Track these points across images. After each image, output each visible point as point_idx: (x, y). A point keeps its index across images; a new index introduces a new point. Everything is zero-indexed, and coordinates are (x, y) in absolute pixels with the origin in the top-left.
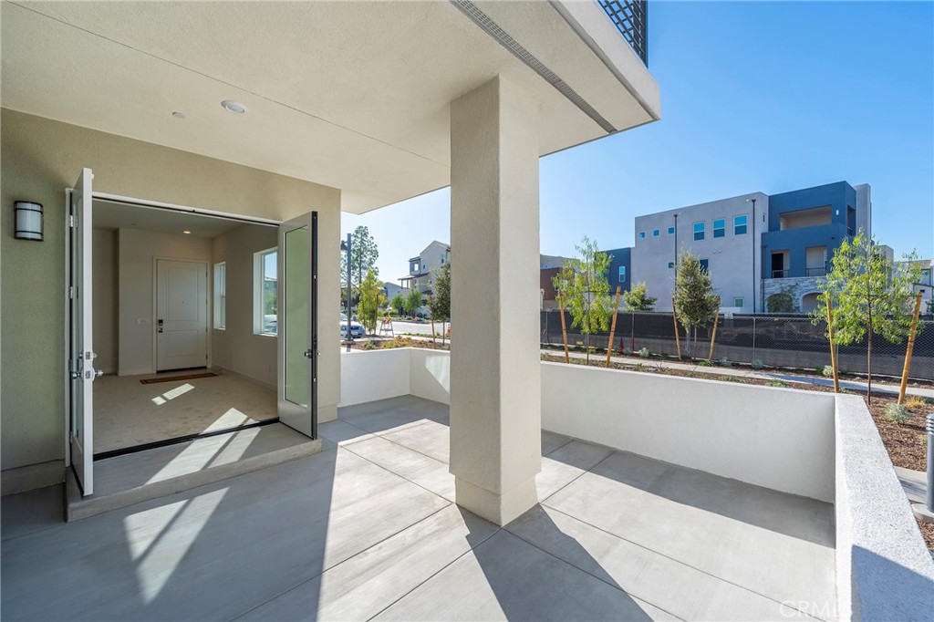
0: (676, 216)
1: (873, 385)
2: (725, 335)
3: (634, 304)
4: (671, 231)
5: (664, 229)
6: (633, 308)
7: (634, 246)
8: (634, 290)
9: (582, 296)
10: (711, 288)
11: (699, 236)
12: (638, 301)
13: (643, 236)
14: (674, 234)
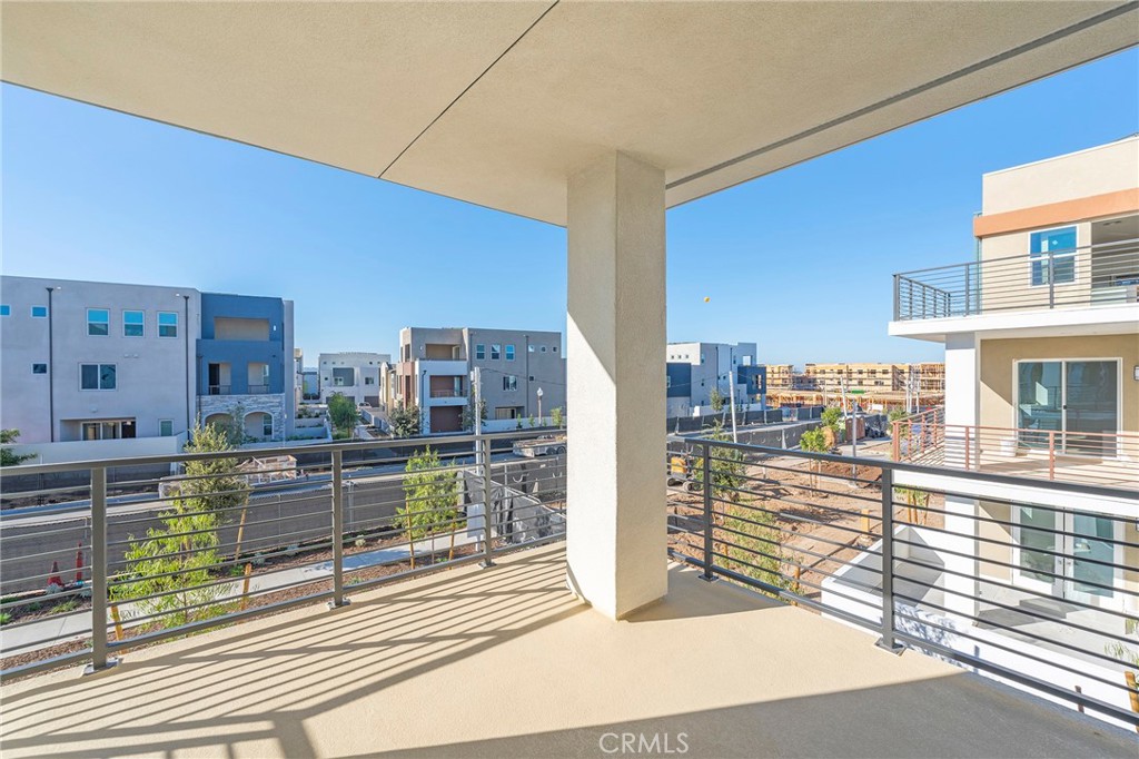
0: (51, 288)
1: (417, 546)
4: (38, 311)
5: (21, 305)
11: (98, 329)
14: (47, 319)
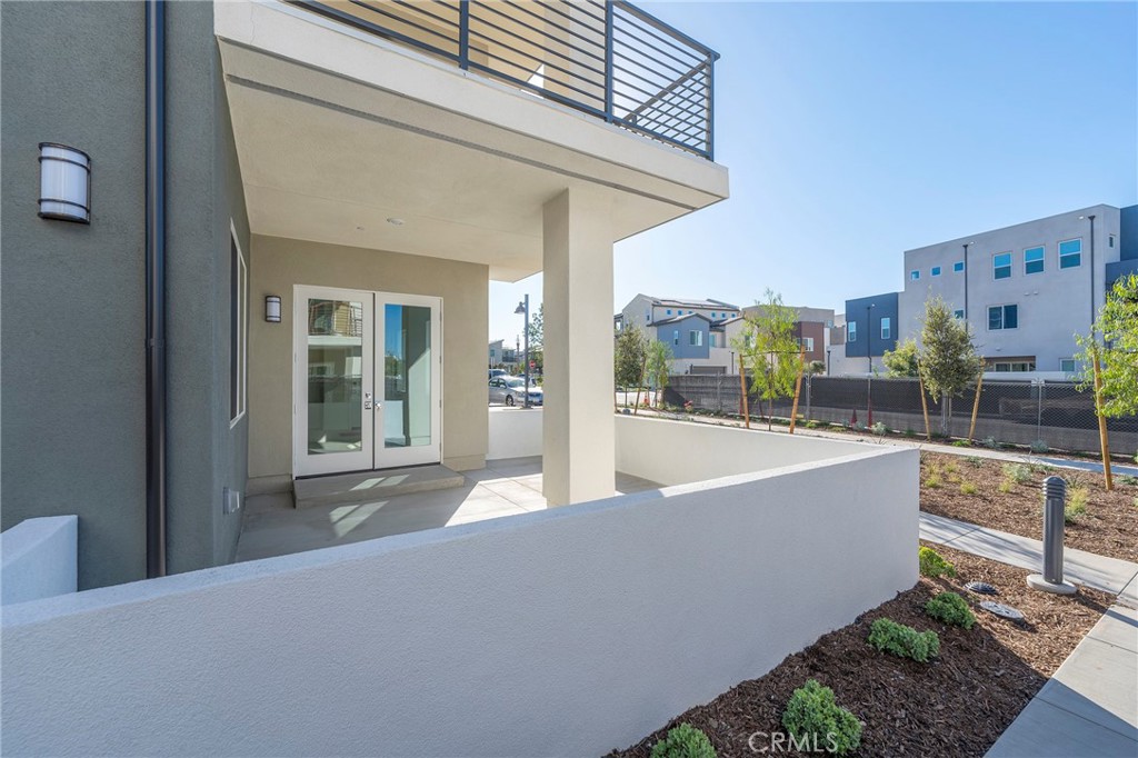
0: (966, 246)
2: (1025, 411)
3: (899, 368)
4: (958, 267)
5: (947, 265)
6: (896, 374)
7: (903, 290)
8: (899, 350)
9: (764, 358)
10: (972, 346)
11: (1002, 273)
12: (906, 365)
13: (918, 277)
14: (963, 271)
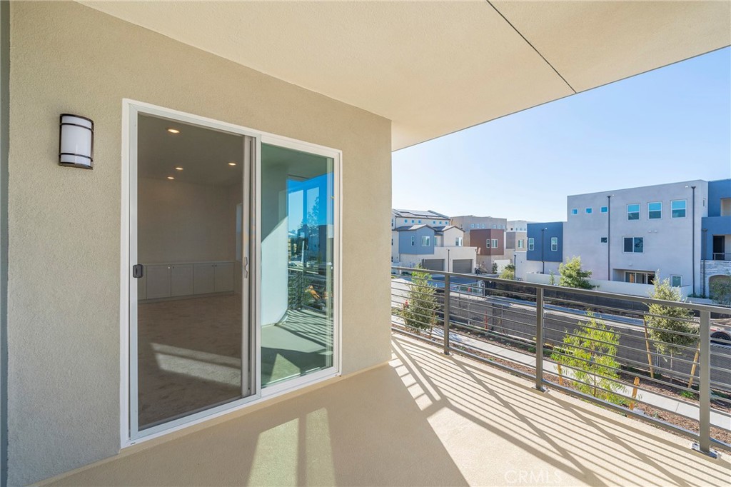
0: (609, 197)
3: (570, 276)
4: (604, 210)
5: (596, 207)
7: (566, 221)
8: (568, 263)
11: (634, 216)
12: (574, 274)
13: (576, 213)
14: (607, 213)
